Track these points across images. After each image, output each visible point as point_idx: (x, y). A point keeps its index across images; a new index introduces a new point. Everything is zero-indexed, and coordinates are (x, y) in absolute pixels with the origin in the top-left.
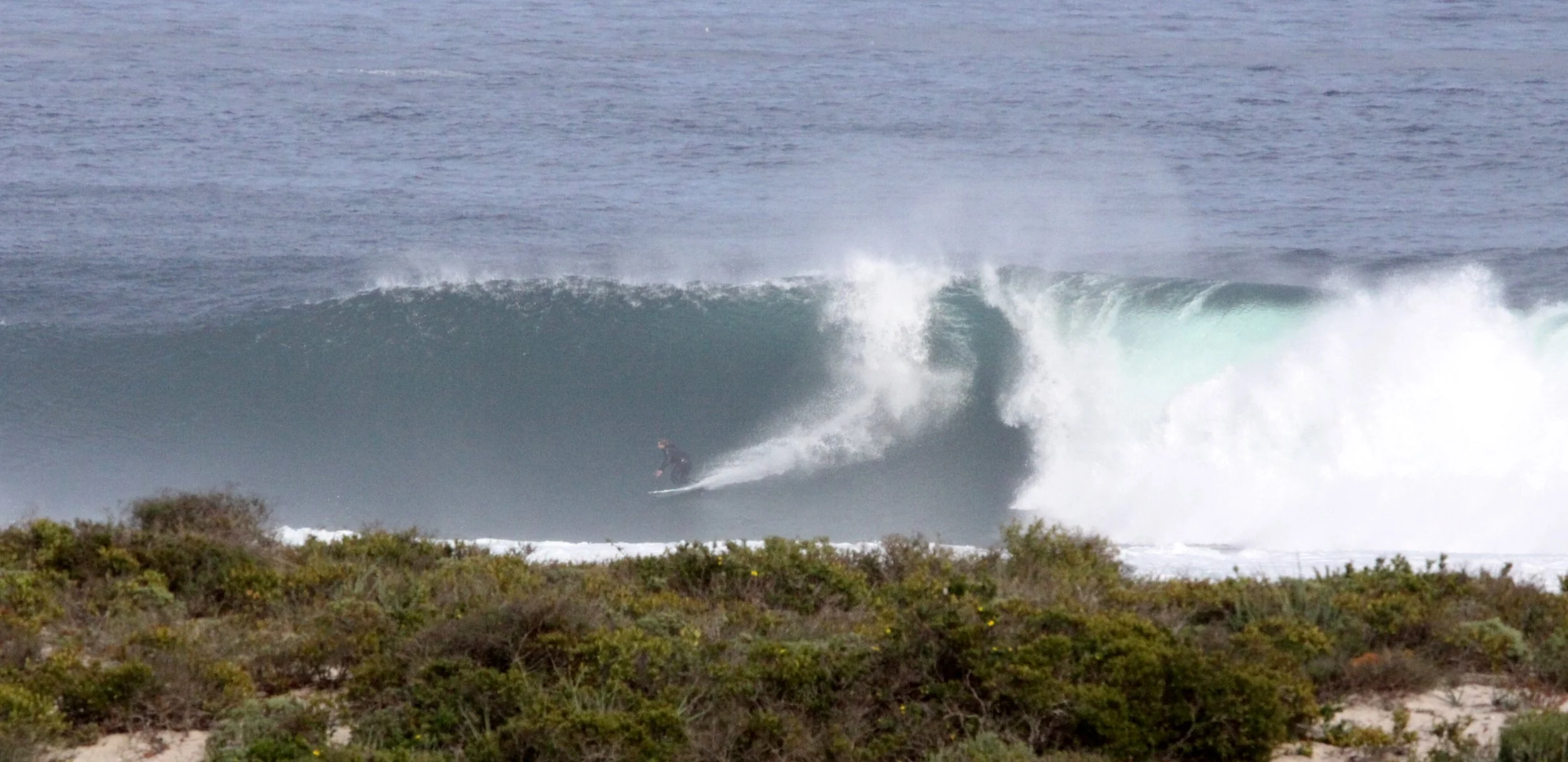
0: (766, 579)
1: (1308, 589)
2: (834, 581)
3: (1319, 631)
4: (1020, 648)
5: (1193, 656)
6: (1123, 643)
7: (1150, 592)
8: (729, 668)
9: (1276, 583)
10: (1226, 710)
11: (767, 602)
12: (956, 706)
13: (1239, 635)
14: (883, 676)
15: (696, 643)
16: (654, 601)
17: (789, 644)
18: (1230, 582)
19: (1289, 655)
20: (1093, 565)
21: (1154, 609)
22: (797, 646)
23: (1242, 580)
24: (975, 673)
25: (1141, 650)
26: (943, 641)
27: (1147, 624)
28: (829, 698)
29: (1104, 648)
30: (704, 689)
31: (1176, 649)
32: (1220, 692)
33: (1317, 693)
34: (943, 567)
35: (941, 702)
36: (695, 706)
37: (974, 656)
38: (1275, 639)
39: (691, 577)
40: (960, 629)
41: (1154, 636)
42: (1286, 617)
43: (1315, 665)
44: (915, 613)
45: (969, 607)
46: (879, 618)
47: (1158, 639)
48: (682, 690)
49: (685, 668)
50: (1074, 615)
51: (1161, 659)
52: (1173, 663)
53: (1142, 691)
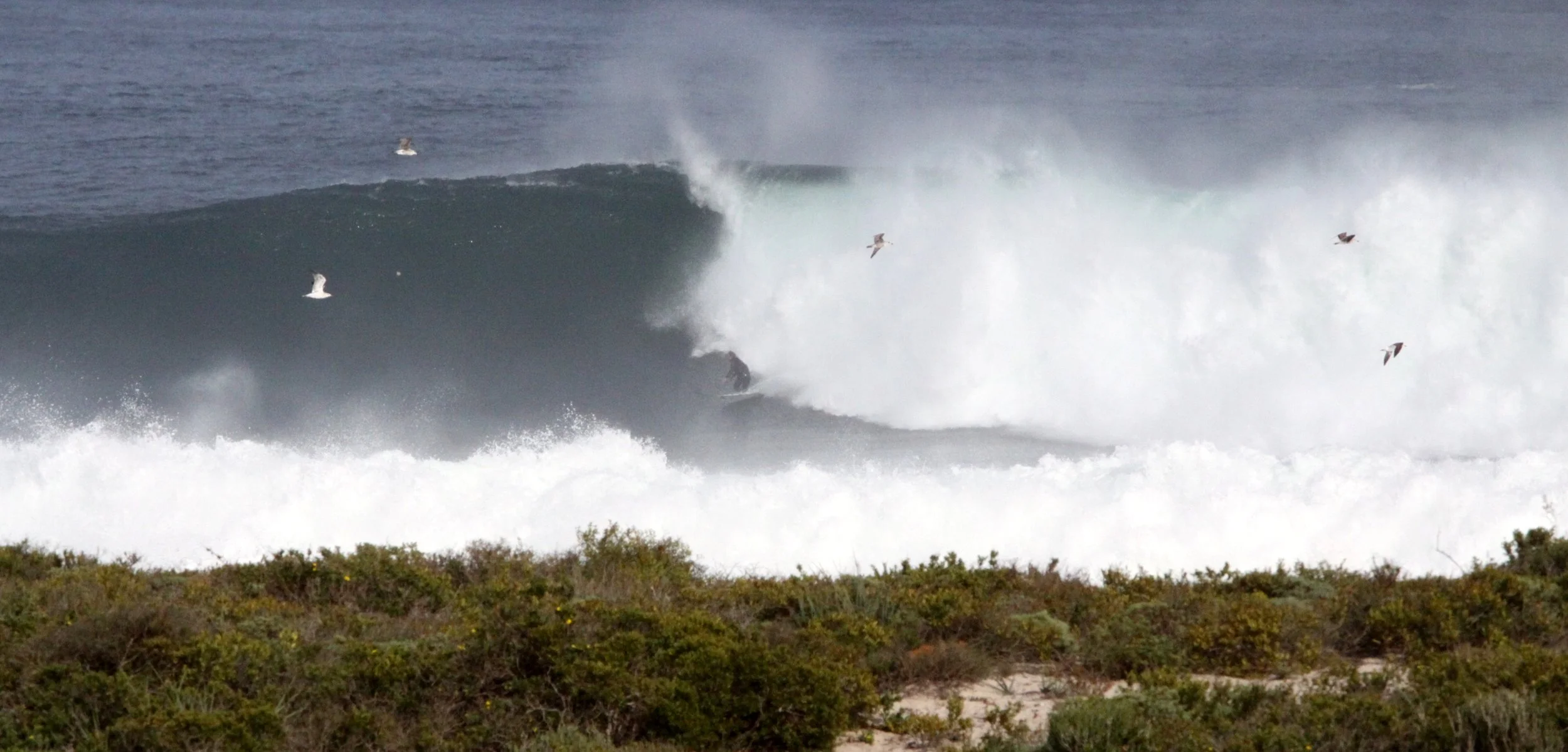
0: (358, 584)
1: (867, 585)
2: (421, 584)
3: (878, 624)
4: (596, 645)
5: (760, 650)
6: (694, 639)
7: (720, 590)
8: (324, 668)
9: (837, 580)
10: (791, 700)
11: (360, 606)
12: (537, 702)
13: (803, 630)
14: (469, 674)
15: (294, 645)
16: (253, 606)
17: (381, 644)
18: (794, 580)
19: (851, 647)
20: (666, 566)
21: (723, 606)
22: (388, 646)
23: (805, 576)
24: (556, 668)
25: (711, 644)
26: (525, 640)
27: (717, 620)
28: (418, 695)
30: (299, 689)
31: (744, 644)
32: (784, 684)
33: (877, 684)
34: (524, 568)
35: (523, 697)
36: (293, 704)
37: (554, 654)
38: (837, 633)
39: (287, 583)
40: (541, 628)
41: (723, 632)
42: (846, 612)
43: (874, 656)
44: (498, 614)
45: (548, 607)
46: (465, 619)
47: (727, 634)
48: (280, 689)
49: (283, 669)
50: (647, 613)
51: (729, 653)
52: (741, 657)
53: (710, 683)
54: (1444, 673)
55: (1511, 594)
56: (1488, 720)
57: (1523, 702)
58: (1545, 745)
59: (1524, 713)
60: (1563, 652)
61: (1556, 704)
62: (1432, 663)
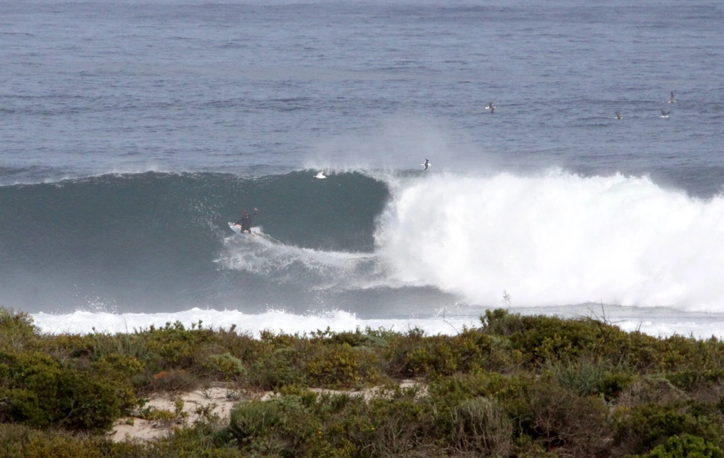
1: (131, 339)
3: (137, 360)
5: (72, 374)
6: (36, 368)
7: (50, 341)
9: (114, 336)
10: (89, 402)
13: (96, 363)
18: (91, 336)
19: (122, 372)
20: (20, 328)
21: (51, 350)
23: (97, 334)
25: (45, 371)
27: (48, 357)
29: (26, 370)
31: (63, 371)
32: (86, 392)
33: (136, 392)
38: (115, 365)
41: (52, 364)
42: (120, 354)
43: (134, 377)
47: (53, 365)
50: (10, 354)
51: (55, 376)
52: (61, 378)
53: (46, 392)
54: (447, 388)
55: (484, 345)
56: (472, 414)
57: (490, 404)
58: (502, 427)
59: (491, 410)
60: (513, 376)
61: (508, 405)
62: (441, 383)
